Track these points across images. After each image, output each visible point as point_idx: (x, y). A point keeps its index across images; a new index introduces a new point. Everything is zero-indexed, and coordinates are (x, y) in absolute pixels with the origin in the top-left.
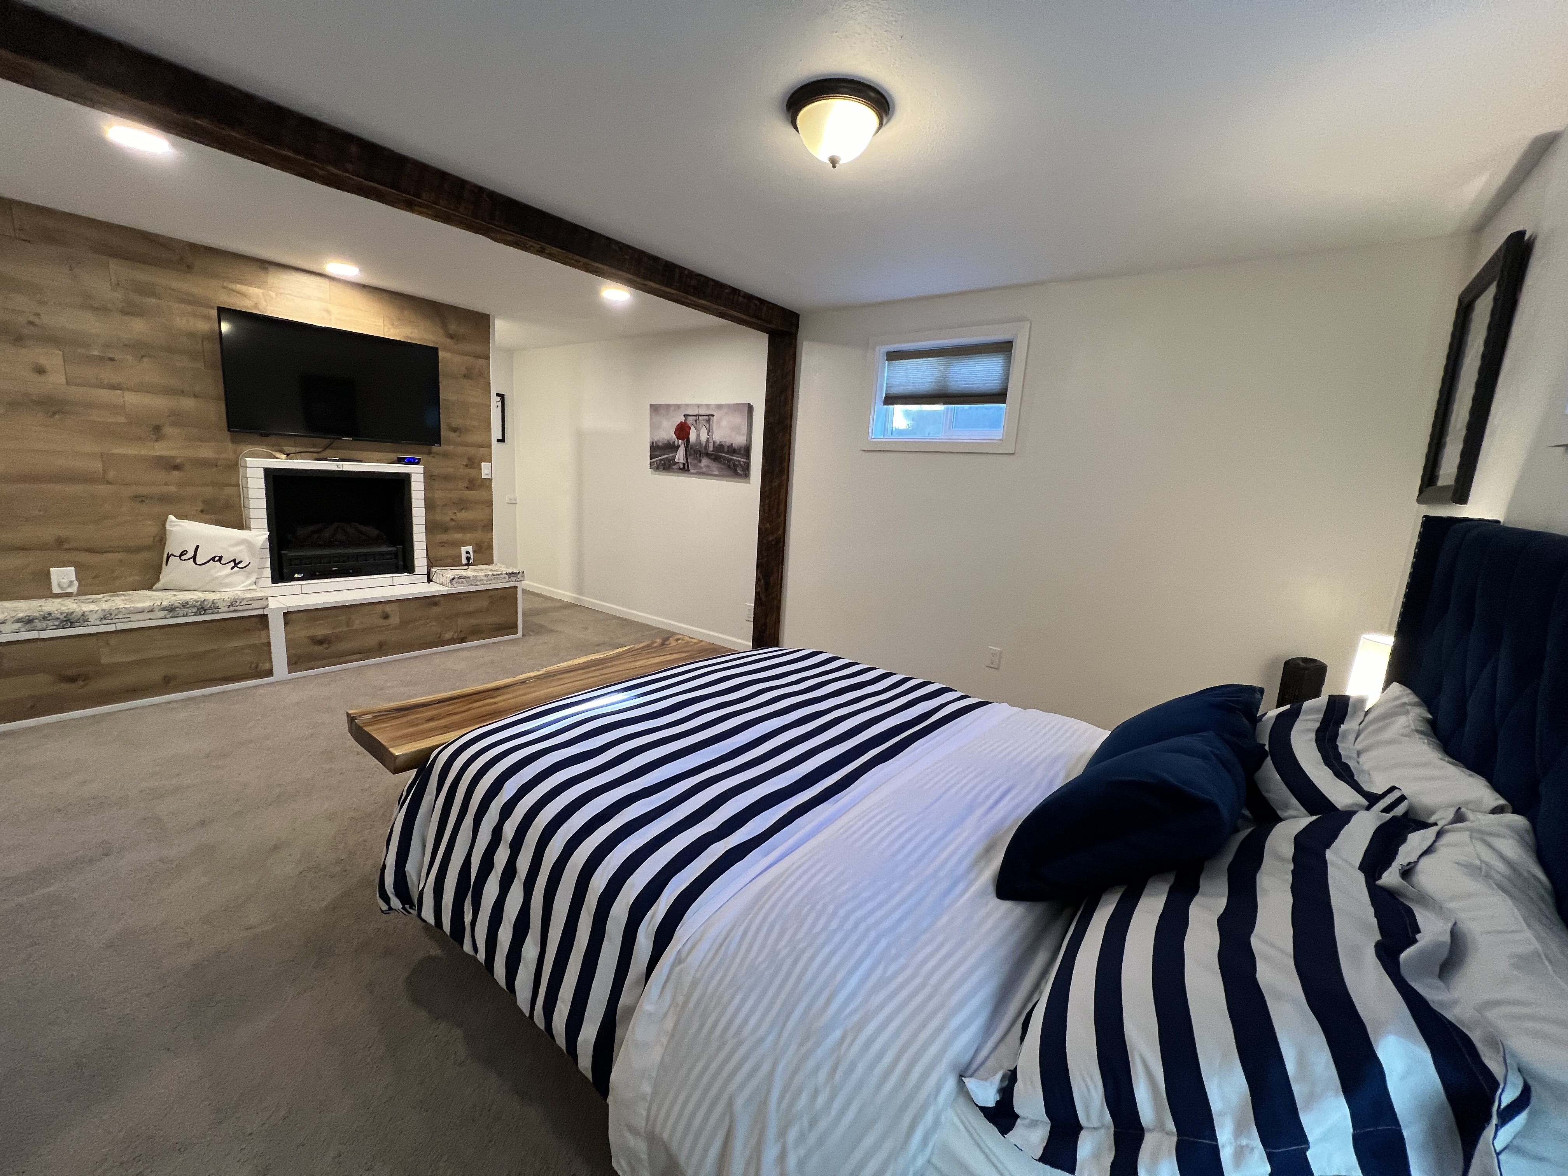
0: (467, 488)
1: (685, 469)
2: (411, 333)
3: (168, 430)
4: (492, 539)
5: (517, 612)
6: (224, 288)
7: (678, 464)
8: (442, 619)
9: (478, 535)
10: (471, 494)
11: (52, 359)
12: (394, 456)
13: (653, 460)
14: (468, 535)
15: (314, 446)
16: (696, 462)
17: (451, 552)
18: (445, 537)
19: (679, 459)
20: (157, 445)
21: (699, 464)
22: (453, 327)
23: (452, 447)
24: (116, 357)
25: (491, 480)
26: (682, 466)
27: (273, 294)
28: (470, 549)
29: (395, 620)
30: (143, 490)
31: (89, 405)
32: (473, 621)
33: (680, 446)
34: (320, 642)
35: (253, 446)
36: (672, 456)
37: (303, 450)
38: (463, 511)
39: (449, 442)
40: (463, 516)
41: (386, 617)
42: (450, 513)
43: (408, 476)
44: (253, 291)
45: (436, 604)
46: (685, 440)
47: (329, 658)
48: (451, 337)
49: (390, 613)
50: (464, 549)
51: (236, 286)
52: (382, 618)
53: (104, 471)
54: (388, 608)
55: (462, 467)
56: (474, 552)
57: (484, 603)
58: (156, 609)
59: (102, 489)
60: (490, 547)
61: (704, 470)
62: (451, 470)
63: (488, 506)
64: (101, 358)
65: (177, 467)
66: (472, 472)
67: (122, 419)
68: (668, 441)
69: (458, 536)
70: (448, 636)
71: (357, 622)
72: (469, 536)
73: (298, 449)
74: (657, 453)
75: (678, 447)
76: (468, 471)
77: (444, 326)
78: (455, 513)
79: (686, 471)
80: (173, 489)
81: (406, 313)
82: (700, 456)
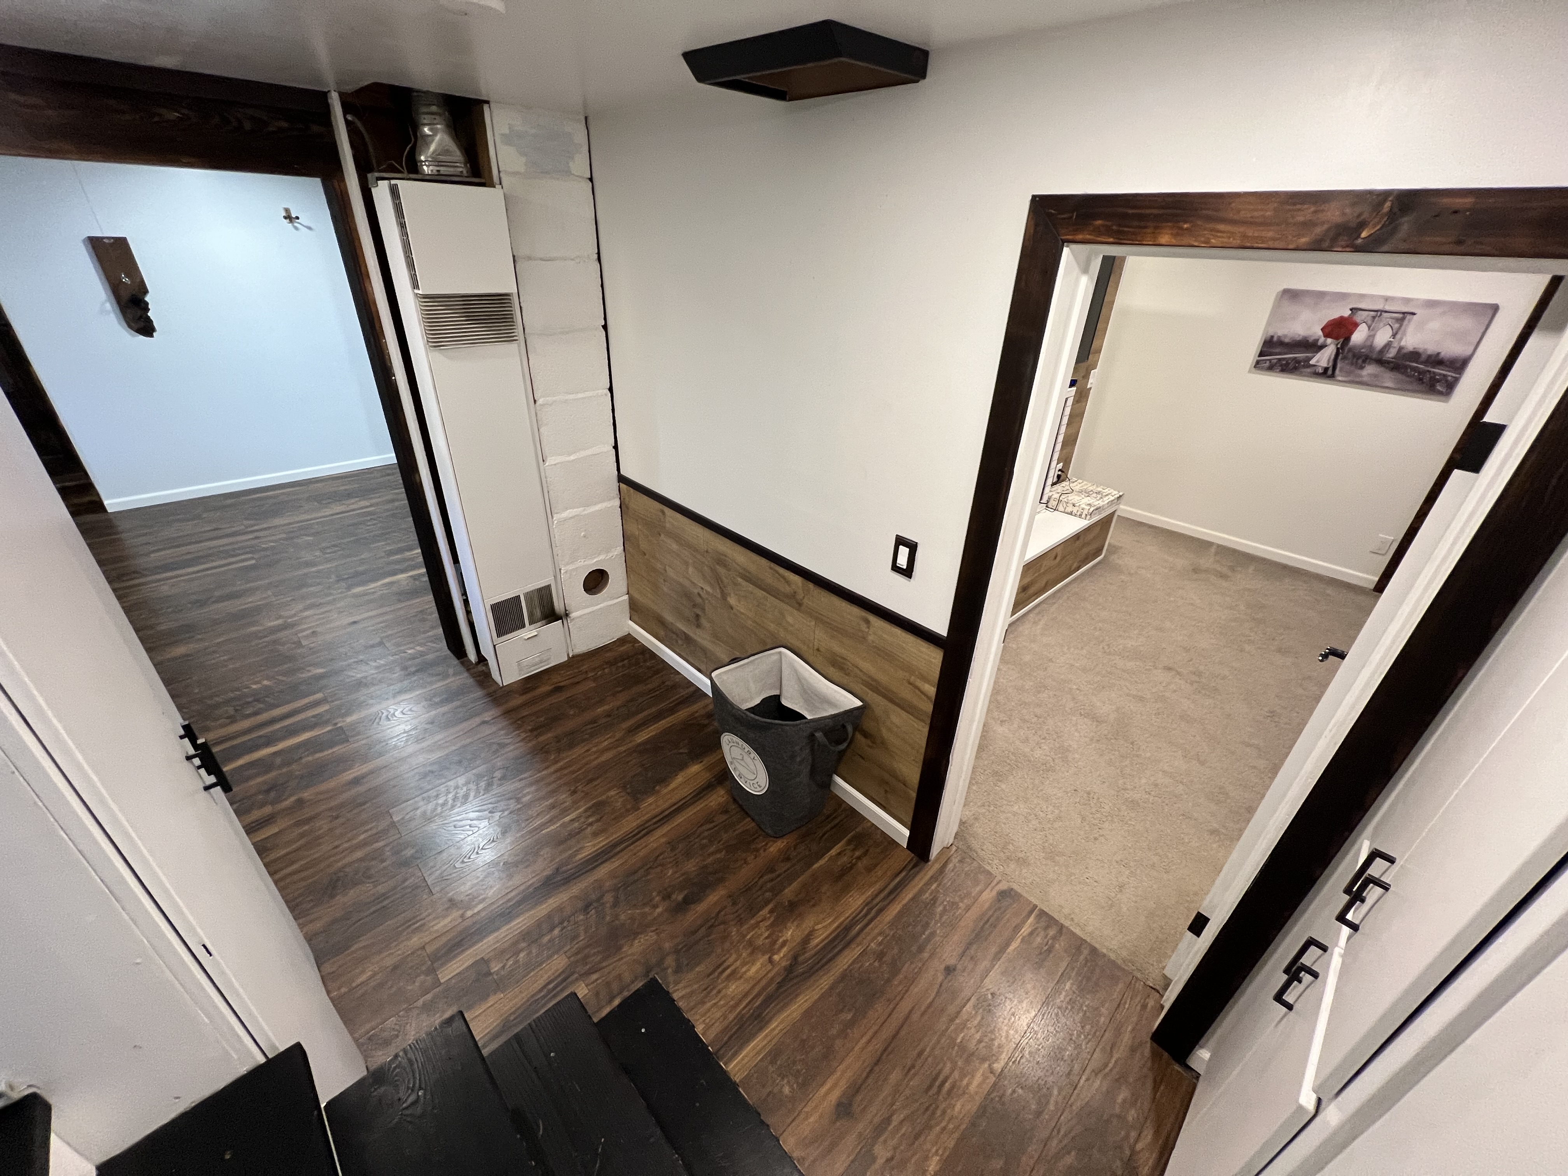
1: (1327, 374)
7: (1315, 368)
13: (1263, 358)
16: (1353, 368)
19: (1318, 362)
21: (1359, 372)
26: (1321, 371)
28: (1061, 466)
33: (1326, 346)
36: (1307, 357)
46: (1341, 340)
61: (1365, 379)
68: (1304, 338)
74: (1275, 350)
79: (1328, 377)
82: (1364, 362)
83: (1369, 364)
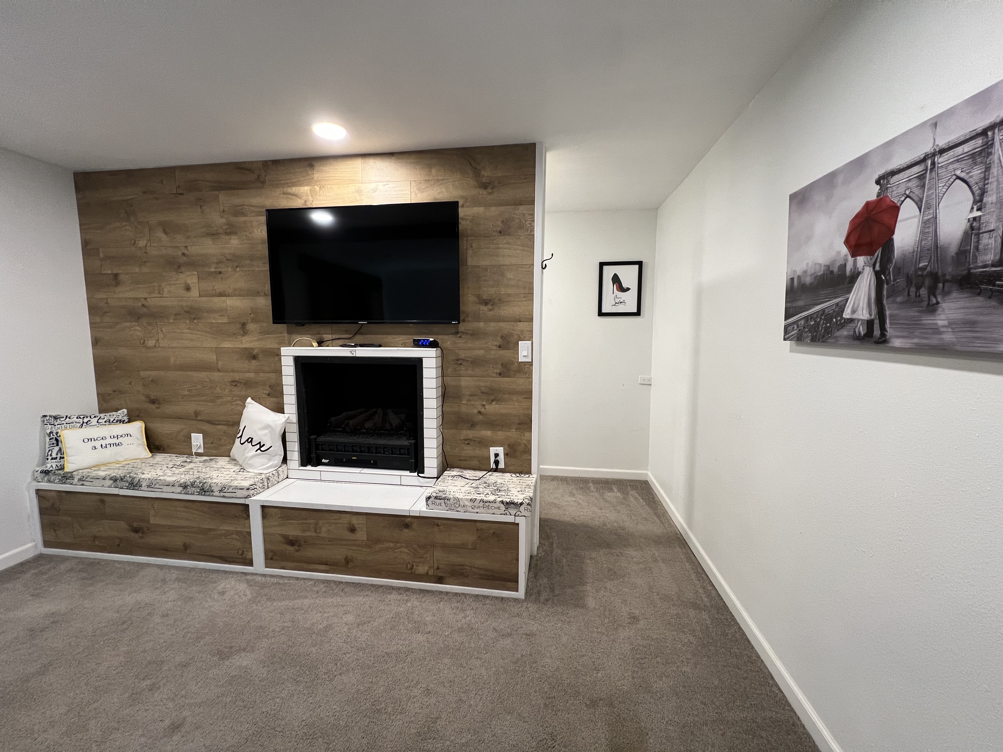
0: (500, 374)
2: (439, 193)
3: (251, 326)
4: (530, 441)
5: (517, 560)
6: (284, 194)
7: (851, 325)
8: (415, 546)
9: (513, 434)
10: (505, 382)
11: (191, 278)
12: (410, 339)
13: (790, 320)
14: (500, 433)
15: (347, 332)
16: (913, 313)
17: (478, 452)
18: (470, 434)
19: (854, 312)
20: (245, 339)
22: (487, 173)
23: (482, 324)
24: (223, 270)
25: (531, 364)
26: (862, 330)
27: (317, 188)
28: (500, 450)
29: (361, 536)
30: (237, 376)
31: (210, 311)
32: (455, 559)
33: (859, 273)
34: (292, 542)
35: (300, 336)
36: (837, 304)
37: (337, 337)
38: (494, 403)
39: (477, 318)
40: (492, 408)
41: (353, 530)
42: (478, 403)
43: (419, 361)
44: (305, 190)
45: (407, 526)
46: (879, 252)
47: (301, 561)
48: (485, 186)
49: (357, 526)
50: (493, 450)
51: (292, 189)
52: (348, 530)
53: (217, 360)
54: (355, 521)
55: (494, 348)
56: (506, 455)
57: (470, 538)
58: (177, 484)
59: (216, 375)
60: (528, 451)
62: (481, 352)
63: (527, 398)
64: (215, 272)
65: (254, 357)
66: (506, 354)
67: (225, 320)
68: (828, 267)
69: (487, 433)
70: (422, 569)
71: (324, 529)
72: (501, 435)
73: (334, 336)
74: (800, 303)
75: (855, 275)
76: (502, 352)
77: (477, 174)
78: (484, 405)
79: (877, 342)
80: (252, 375)
81: (434, 171)
82: (932, 291)
83: (946, 293)
